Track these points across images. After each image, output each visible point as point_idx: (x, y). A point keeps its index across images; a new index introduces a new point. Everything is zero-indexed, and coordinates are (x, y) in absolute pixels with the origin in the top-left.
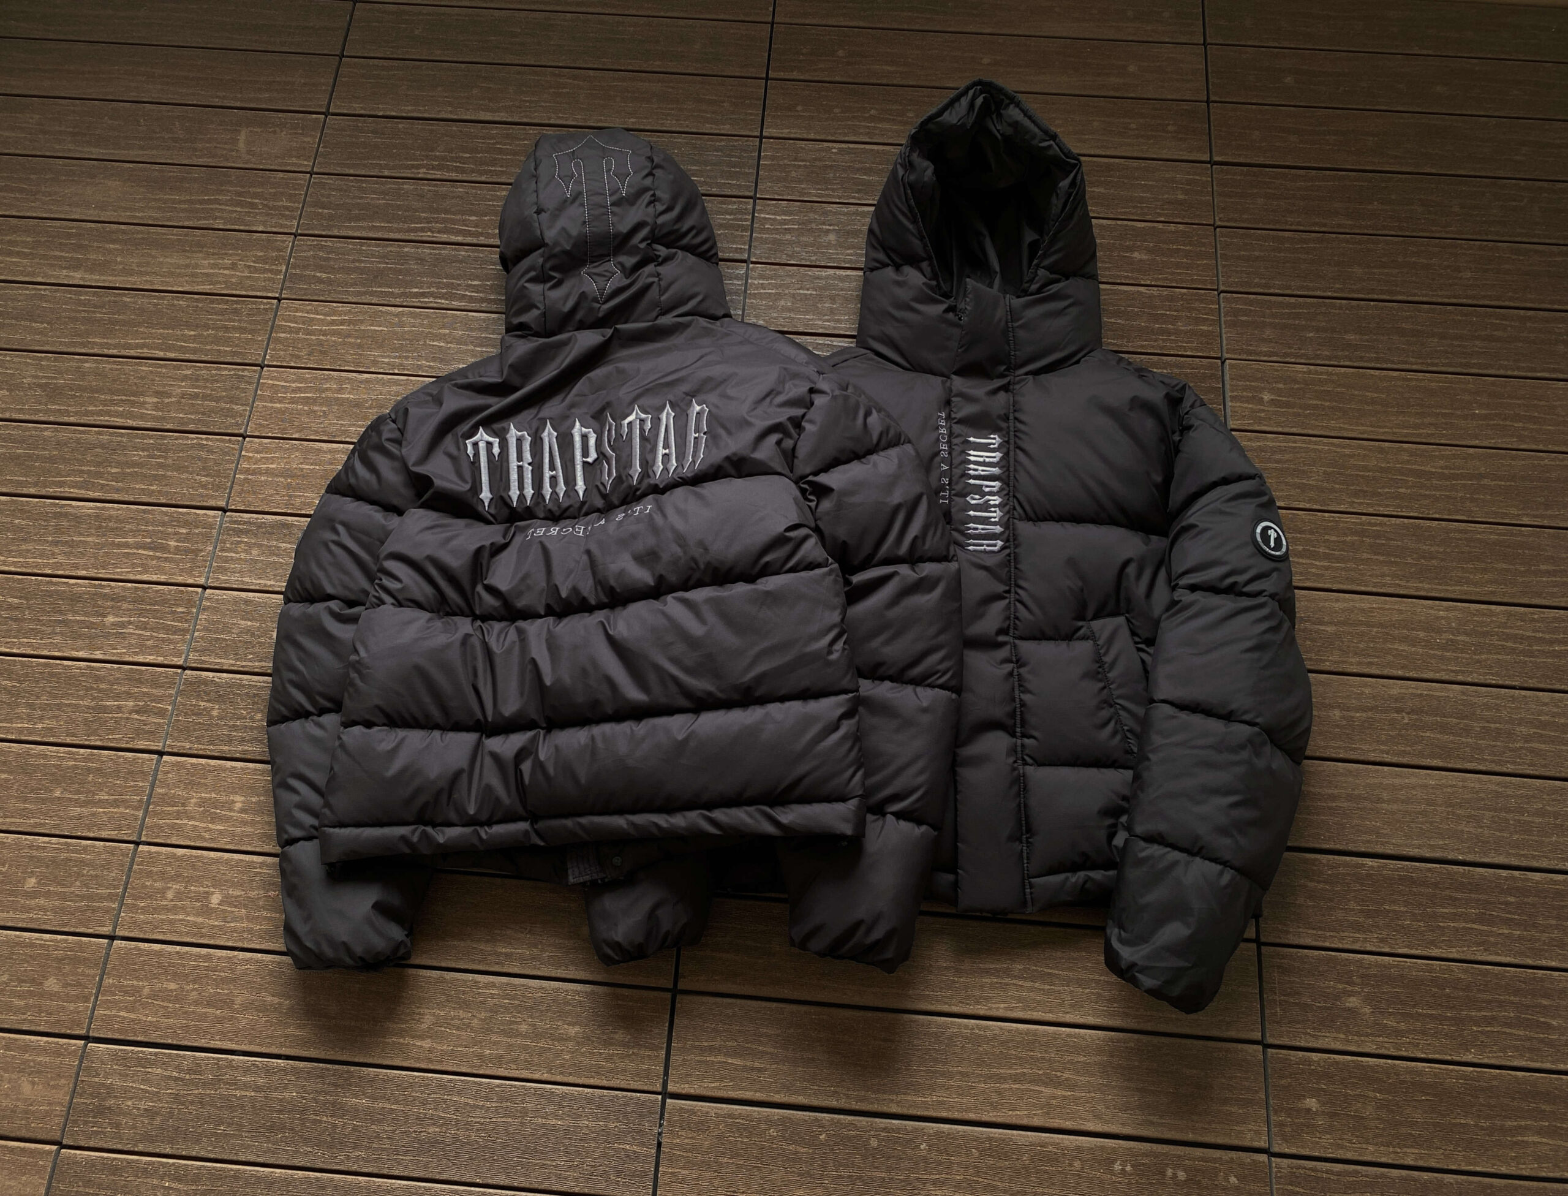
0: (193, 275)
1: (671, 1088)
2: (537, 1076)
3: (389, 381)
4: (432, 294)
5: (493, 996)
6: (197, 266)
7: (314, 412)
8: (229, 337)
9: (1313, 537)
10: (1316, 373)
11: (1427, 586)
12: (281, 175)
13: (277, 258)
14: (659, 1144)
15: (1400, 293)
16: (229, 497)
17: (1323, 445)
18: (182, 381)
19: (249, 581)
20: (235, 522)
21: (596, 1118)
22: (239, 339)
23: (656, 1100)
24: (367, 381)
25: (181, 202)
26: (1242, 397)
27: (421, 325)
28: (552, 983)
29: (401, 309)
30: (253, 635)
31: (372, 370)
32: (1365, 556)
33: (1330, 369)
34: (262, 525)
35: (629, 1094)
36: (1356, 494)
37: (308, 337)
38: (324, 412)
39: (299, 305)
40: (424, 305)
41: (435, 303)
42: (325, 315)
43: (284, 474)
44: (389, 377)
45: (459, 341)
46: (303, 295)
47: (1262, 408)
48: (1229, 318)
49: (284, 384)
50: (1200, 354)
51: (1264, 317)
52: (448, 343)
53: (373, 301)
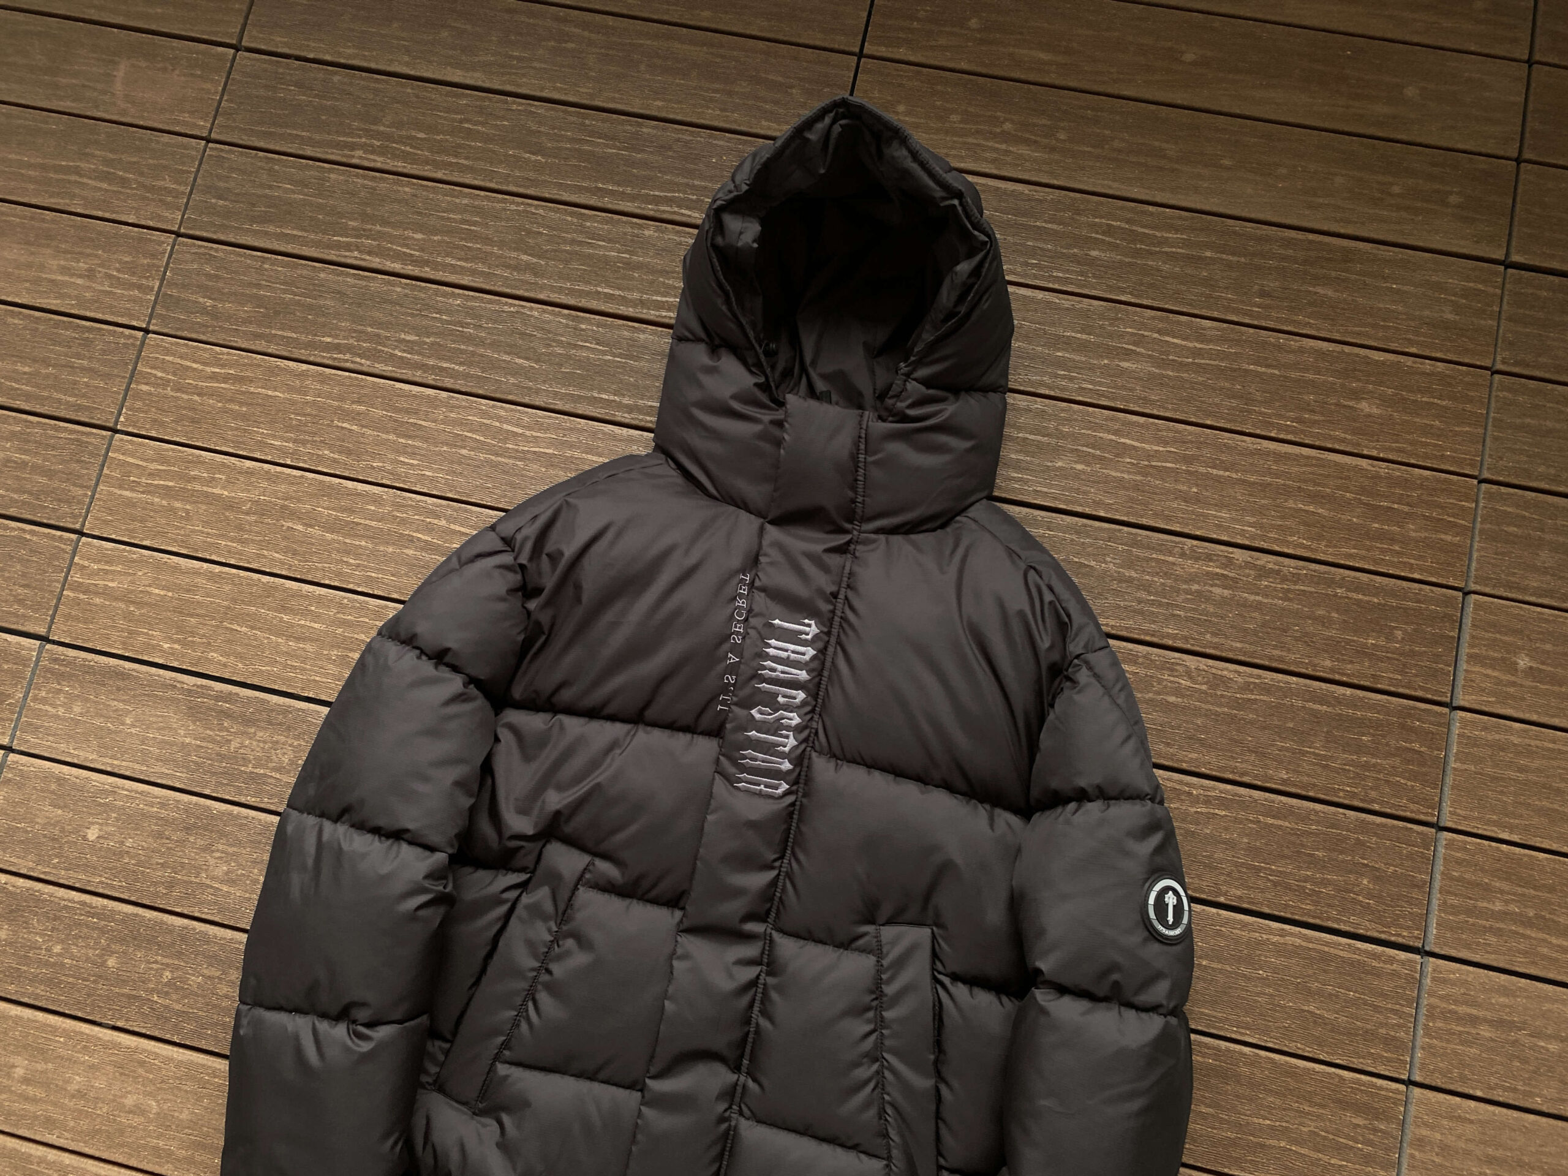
0: (37, 281)
3: (278, 475)
4: (349, 349)
6: (42, 267)
7: (176, 510)
8: (75, 383)
12: (166, 138)
13: (150, 266)
16: (52, 622)
18: (7, 440)
19: (64, 749)
20: (56, 660)
22: (87, 385)
24: (250, 473)
25: (30, 166)
26: (1485, 658)
29: (305, 367)
30: (62, 830)
31: (257, 455)
34: (89, 670)
37: (178, 394)
38: (187, 512)
39: (172, 344)
40: (336, 364)
41: (352, 362)
42: (204, 364)
43: (125, 597)
44: (279, 469)
45: (378, 425)
46: (178, 329)
47: (1513, 679)
48: (1488, 526)
49: (141, 463)
50: (1434, 580)
51: (1542, 530)
52: (363, 426)
53: (270, 351)
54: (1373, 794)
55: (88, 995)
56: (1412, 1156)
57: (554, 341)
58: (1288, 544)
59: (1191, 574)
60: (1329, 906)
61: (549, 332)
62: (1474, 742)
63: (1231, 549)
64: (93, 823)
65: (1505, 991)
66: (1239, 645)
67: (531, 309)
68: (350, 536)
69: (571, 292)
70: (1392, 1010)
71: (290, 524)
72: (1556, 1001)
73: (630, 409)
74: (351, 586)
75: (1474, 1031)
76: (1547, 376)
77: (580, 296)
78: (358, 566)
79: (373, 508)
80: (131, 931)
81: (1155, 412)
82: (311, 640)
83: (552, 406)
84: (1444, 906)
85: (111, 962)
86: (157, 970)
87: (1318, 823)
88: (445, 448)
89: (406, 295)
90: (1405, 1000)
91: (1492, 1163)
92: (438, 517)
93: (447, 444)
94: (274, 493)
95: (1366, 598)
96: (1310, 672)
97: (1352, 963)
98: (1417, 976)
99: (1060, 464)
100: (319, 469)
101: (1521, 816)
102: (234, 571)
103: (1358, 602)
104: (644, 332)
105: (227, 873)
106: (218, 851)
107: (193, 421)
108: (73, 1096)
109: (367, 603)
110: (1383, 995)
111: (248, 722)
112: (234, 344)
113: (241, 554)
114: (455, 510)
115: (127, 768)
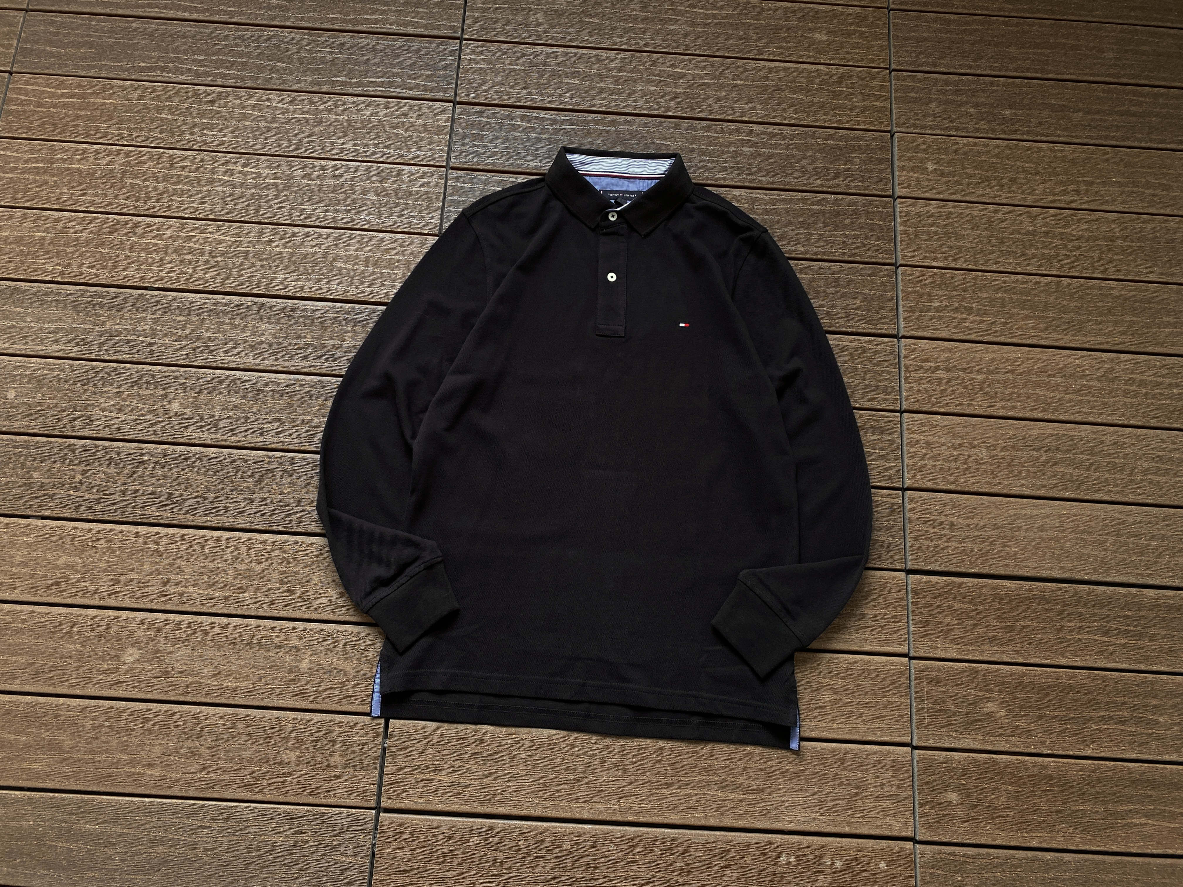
1: (384, 804)
2: (259, 798)
3: (118, 152)
4: (160, 69)
5: (219, 726)
7: (46, 182)
9: (968, 295)
10: (975, 144)
11: (1065, 338)
13: (9, 32)
14: (373, 854)
15: (1050, 72)
17: (979, 211)
21: (315, 833)
23: (370, 815)
24: (97, 152)
26: (908, 167)
27: (149, 98)
28: (275, 713)
29: (129, 83)
31: (102, 141)
32: (1013, 311)
33: (987, 141)
35: (346, 810)
36: (1006, 255)
37: (39, 109)
38: (55, 182)
39: (31, 78)
40: (151, 79)
41: (162, 76)
42: (55, 88)
43: (17, 241)
44: (118, 148)
45: (187, 113)
46: (33, 69)
47: (926, 176)
48: (899, 94)
49: (17, 155)
50: (872, 128)
51: (930, 94)
52: (175, 115)
53: (102, 75)
54: (856, 252)
55: (21, 499)
56: (909, 451)
57: (301, 49)
58: (784, 118)
59: (728, 142)
60: (839, 319)
61: (297, 44)
62: (910, 215)
63: (751, 125)
64: (10, 388)
65: (949, 350)
66: (764, 179)
67: (282, 32)
68: (175, 184)
69: (309, 19)
70: (885, 371)
71: (131, 181)
72: (978, 351)
73: (357, 85)
74: (180, 215)
75: (934, 375)
76: (920, 9)
77: (315, 21)
78: (183, 201)
79: (189, 164)
80: (48, 453)
81: (694, 52)
82: (157, 252)
83: (304, 89)
84: (905, 309)
85: (36, 475)
86: (70, 475)
87: (826, 273)
88: (235, 122)
89: (195, 32)
90: (892, 364)
91: (956, 448)
92: (236, 165)
93: (235, 120)
94: (118, 163)
95: (836, 143)
96: (808, 188)
97: (857, 348)
98: (897, 349)
99: (640, 88)
100: (148, 144)
101: (942, 252)
102: (95, 215)
103: (831, 146)
104: (360, 38)
105: (114, 405)
106: (105, 392)
107: (52, 124)
108: (18, 565)
109: (193, 223)
110: (879, 364)
111: (116, 308)
112: (76, 74)
113: (99, 204)
114: (246, 160)
115: (31, 350)
